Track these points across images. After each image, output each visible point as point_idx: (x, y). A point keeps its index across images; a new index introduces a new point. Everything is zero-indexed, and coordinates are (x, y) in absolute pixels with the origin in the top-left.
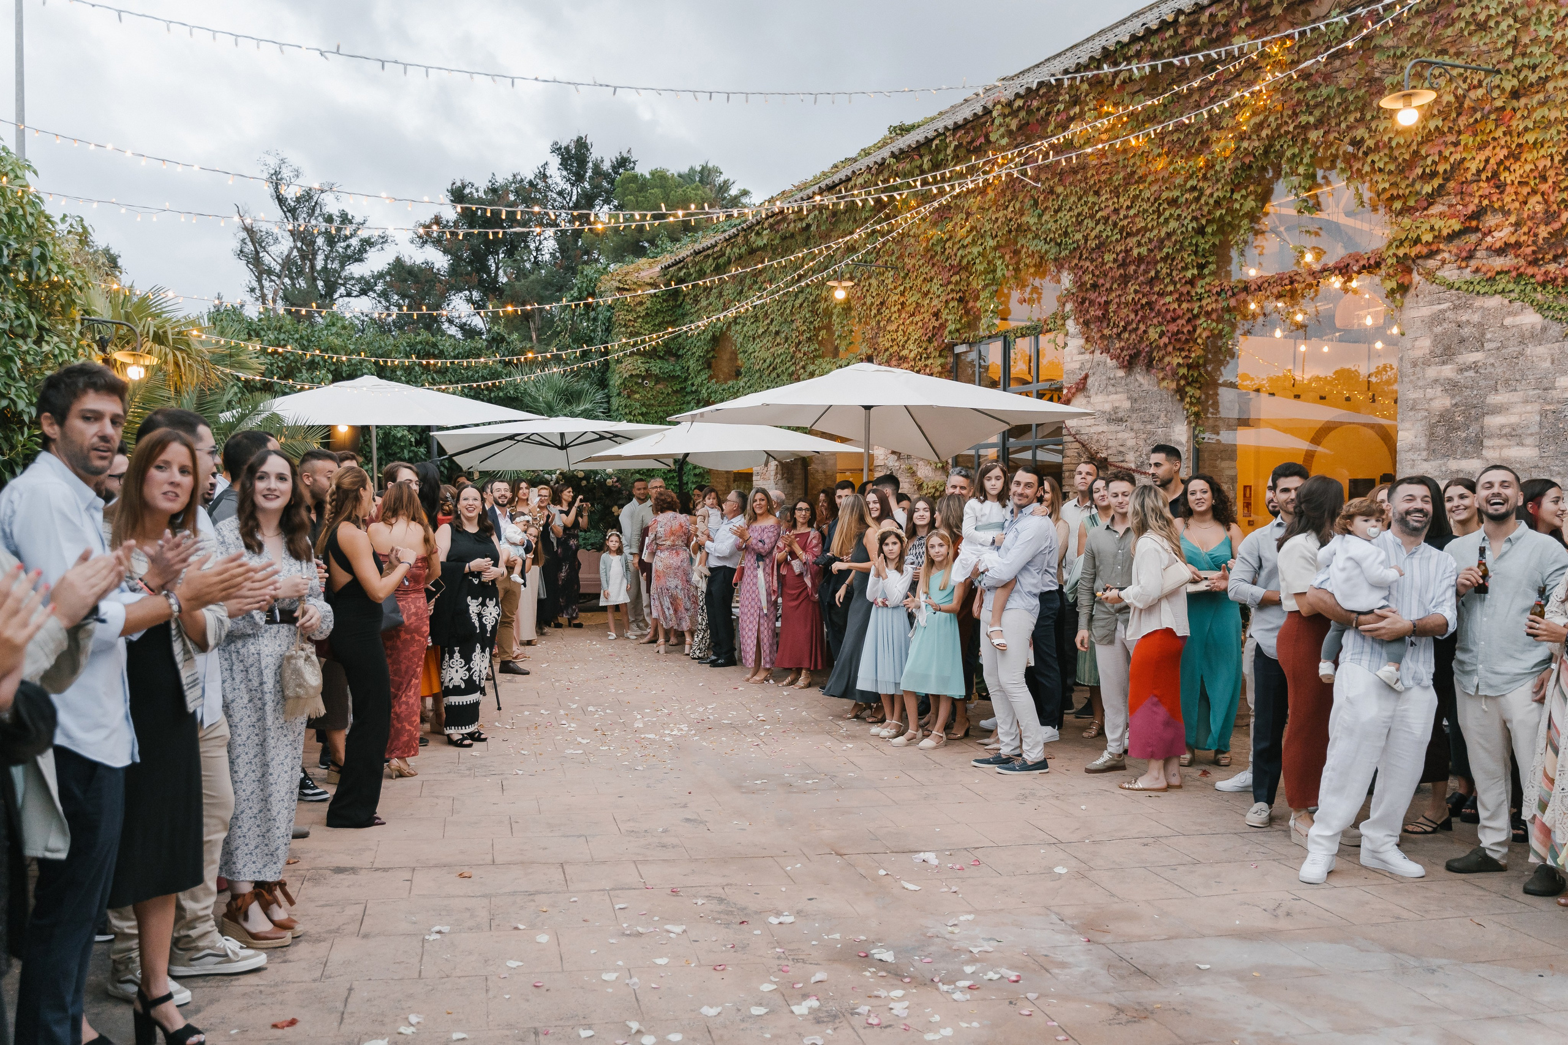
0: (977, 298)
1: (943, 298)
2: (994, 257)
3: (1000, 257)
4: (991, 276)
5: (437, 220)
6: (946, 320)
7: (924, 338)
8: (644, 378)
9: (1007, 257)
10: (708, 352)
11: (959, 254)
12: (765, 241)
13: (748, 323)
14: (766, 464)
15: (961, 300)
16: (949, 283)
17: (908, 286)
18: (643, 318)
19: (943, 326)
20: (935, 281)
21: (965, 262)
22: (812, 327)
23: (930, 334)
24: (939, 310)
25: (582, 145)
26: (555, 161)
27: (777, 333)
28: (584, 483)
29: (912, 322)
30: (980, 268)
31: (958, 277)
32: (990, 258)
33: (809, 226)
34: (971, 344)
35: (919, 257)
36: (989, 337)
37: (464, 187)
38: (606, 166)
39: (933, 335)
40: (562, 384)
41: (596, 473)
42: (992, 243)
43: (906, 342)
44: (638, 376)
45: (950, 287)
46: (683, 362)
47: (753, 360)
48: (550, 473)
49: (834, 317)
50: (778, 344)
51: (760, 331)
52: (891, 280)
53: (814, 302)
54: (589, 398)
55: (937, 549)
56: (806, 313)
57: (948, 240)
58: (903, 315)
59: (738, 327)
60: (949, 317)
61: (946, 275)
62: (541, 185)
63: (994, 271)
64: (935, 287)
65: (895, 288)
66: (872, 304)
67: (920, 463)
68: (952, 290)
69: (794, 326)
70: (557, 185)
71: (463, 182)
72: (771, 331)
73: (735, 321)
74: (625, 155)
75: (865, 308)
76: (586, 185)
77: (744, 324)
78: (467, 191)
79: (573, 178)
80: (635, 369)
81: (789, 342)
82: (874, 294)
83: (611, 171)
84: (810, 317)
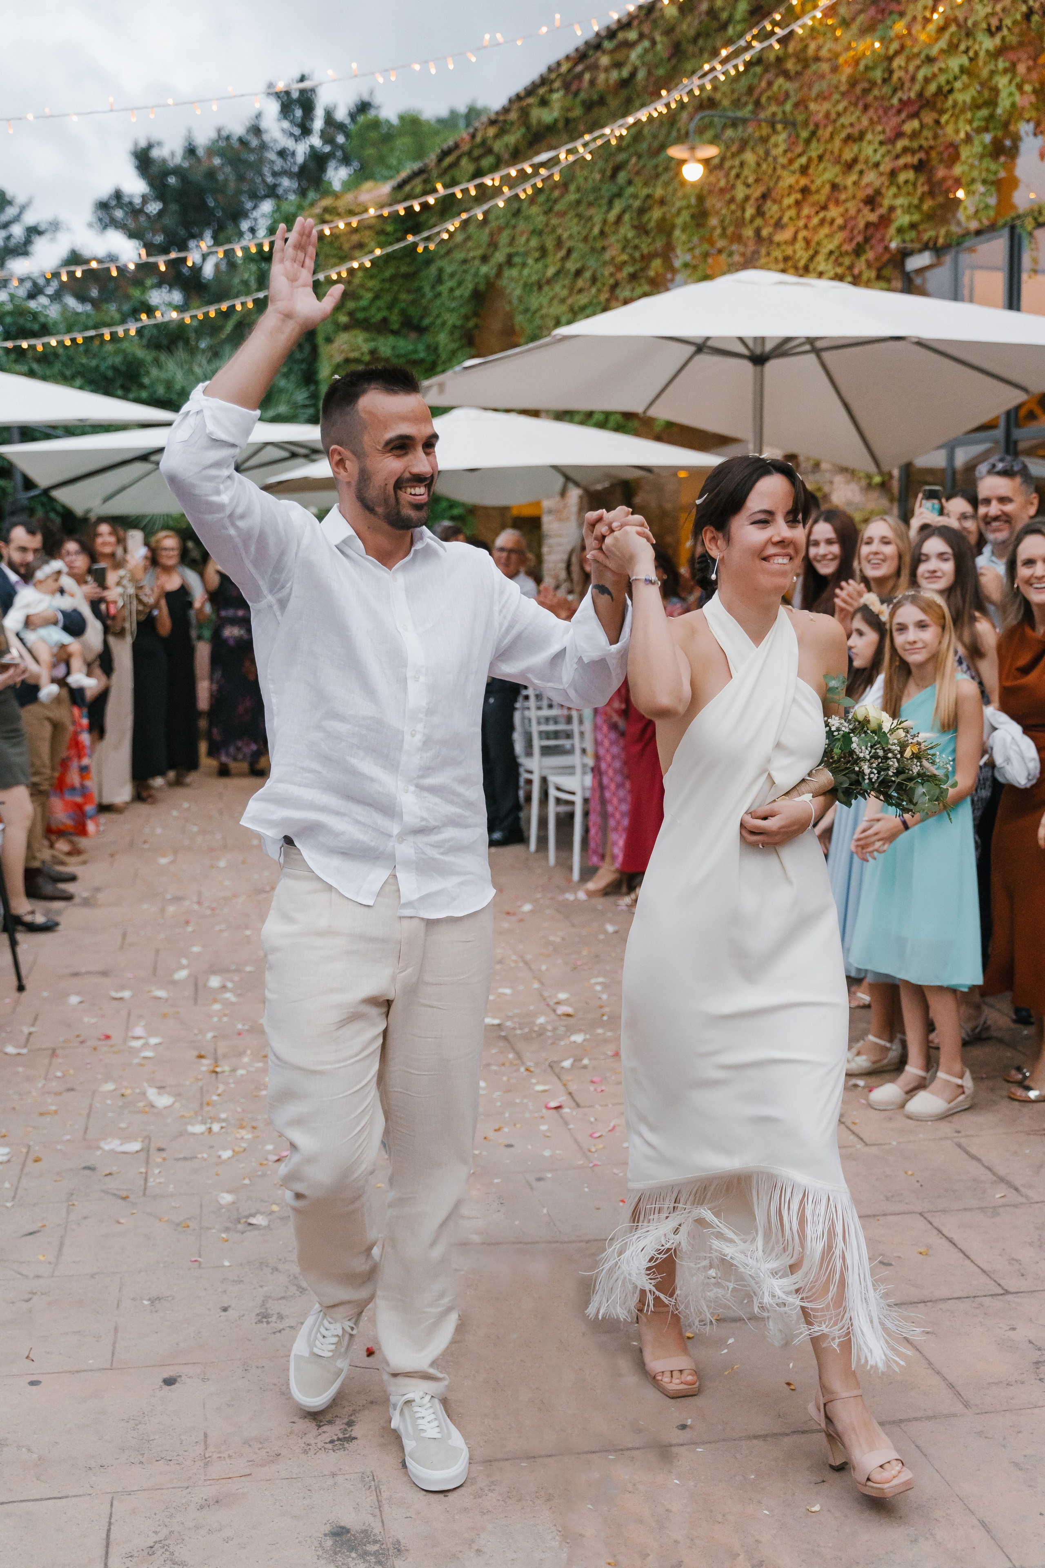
0: (955, 158)
1: (885, 167)
2: (992, 73)
3: (1006, 71)
4: (984, 112)
5: (118, 195)
6: (892, 209)
7: (848, 247)
9: (1021, 68)
10: (467, 318)
11: (920, 75)
12: (556, 114)
13: (530, 261)
14: (563, 493)
15: (919, 168)
16: (899, 135)
17: (814, 154)
19: (885, 221)
20: (869, 136)
21: (932, 88)
22: (637, 255)
23: (860, 238)
24: (878, 192)
25: (306, 86)
26: (273, 108)
27: (578, 273)
29: (822, 222)
30: (963, 97)
31: (915, 124)
32: (985, 73)
33: (633, 75)
34: (939, 251)
35: (836, 96)
36: (978, 233)
37: (150, 146)
38: (341, 115)
39: (867, 240)
42: (989, 44)
43: (812, 258)
45: (900, 144)
46: (428, 338)
47: (538, 322)
49: (677, 233)
50: (580, 291)
51: (550, 272)
52: (782, 148)
53: (642, 211)
54: (284, 397)
55: (912, 634)
56: (626, 230)
57: (897, 53)
58: (806, 211)
59: (514, 272)
60: (900, 201)
61: (894, 121)
62: (254, 142)
63: (992, 103)
64: (869, 150)
65: (791, 161)
66: (747, 198)
67: (839, 479)
68: (905, 150)
69: (607, 256)
70: (275, 141)
71: (148, 139)
72: (569, 270)
73: (509, 261)
74: (366, 97)
75: (733, 207)
76: (315, 141)
77: (524, 265)
78: (155, 153)
79: (297, 131)
80: (353, 350)
81: (599, 284)
82: (751, 180)
83: (347, 121)
84: (633, 238)
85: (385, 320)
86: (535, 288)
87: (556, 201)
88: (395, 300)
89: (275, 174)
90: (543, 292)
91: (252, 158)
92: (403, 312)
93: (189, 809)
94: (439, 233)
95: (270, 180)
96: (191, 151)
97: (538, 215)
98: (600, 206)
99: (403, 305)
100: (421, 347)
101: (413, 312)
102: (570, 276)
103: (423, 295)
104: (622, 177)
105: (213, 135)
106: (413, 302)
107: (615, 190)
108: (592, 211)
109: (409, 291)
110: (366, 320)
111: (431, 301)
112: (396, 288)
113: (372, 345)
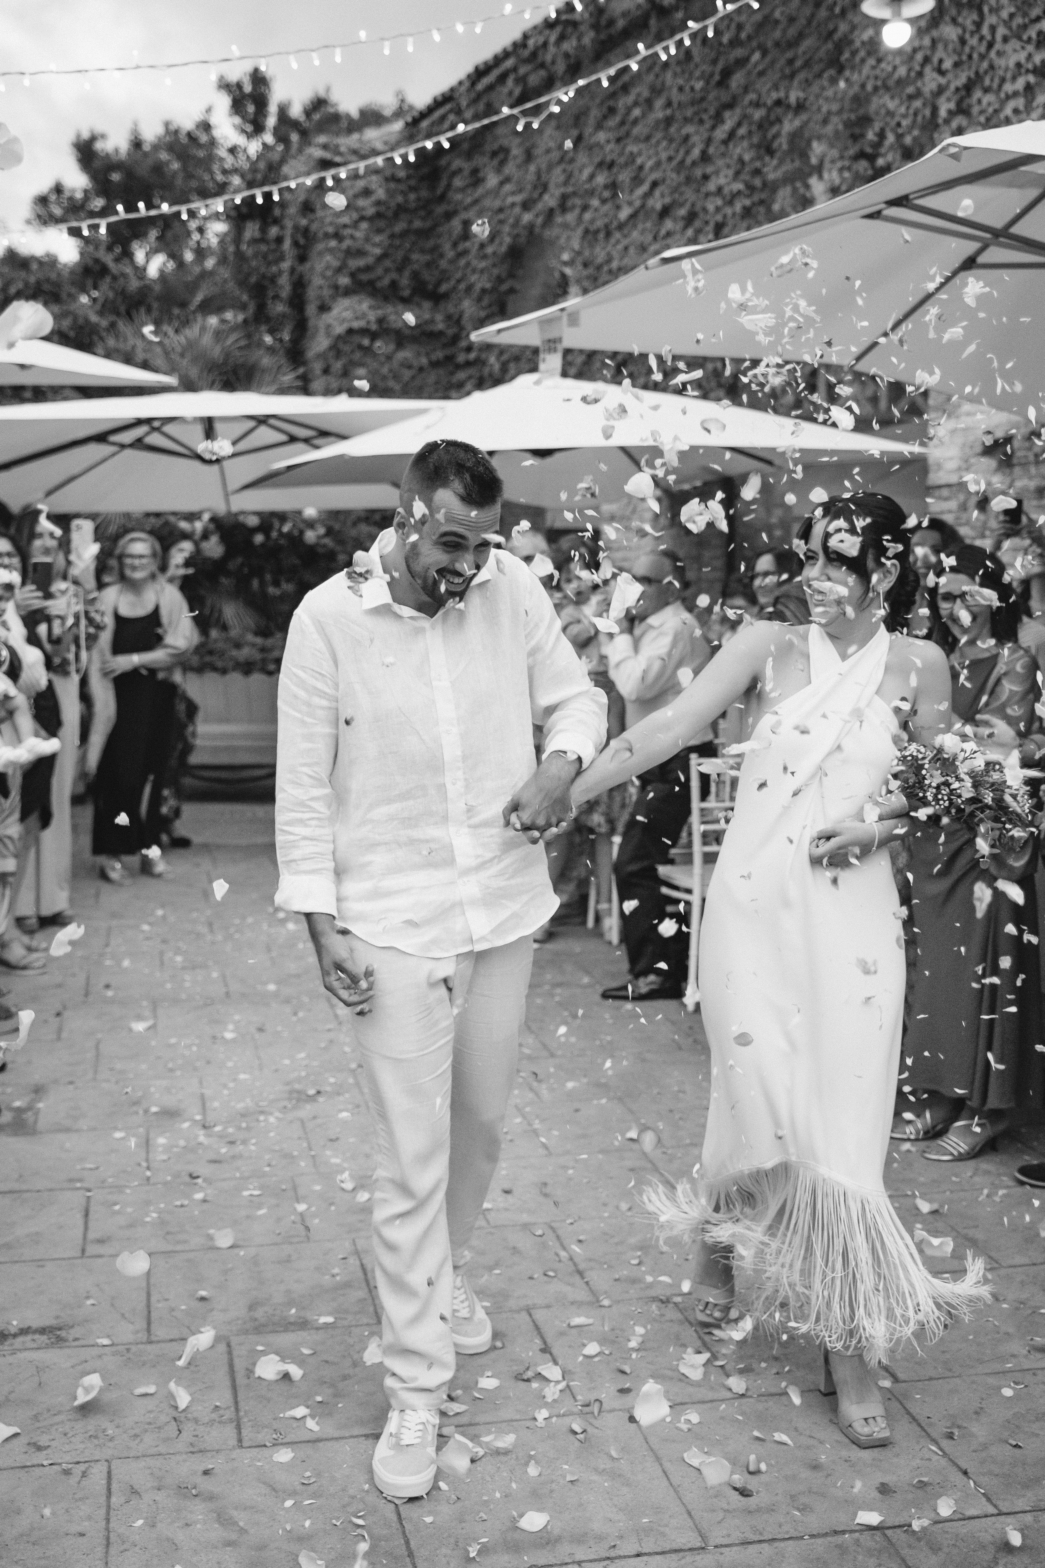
8: (374, 336)
10: (500, 280)
13: (595, 202)
18: (371, 219)
25: (259, 79)
26: (223, 102)
27: (665, 212)
28: (259, 538)
37: (93, 139)
38: (296, 111)
40: (216, 352)
41: (282, 517)
44: (364, 332)
46: (448, 306)
48: (191, 517)
51: (624, 214)
53: (766, 123)
56: (742, 150)
59: (570, 217)
62: (204, 138)
66: (941, 90)
69: (711, 186)
70: (226, 138)
71: (92, 132)
72: (653, 209)
73: (563, 206)
74: (322, 94)
75: (918, 104)
76: (268, 138)
77: (585, 208)
78: (99, 146)
79: (249, 128)
80: (357, 318)
81: (697, 223)
82: (947, 65)
83: (302, 118)
84: (752, 160)
85: (394, 284)
86: (601, 235)
87: (635, 122)
88: (406, 260)
89: (225, 172)
90: (613, 241)
91: (201, 154)
92: (415, 275)
93: (164, 917)
94: (547, 104)
95: (220, 178)
96: (137, 144)
97: (608, 141)
98: (701, 122)
99: (416, 267)
100: (439, 317)
101: (427, 276)
102: (655, 216)
103: (442, 256)
104: (737, 80)
105: (160, 130)
106: (428, 265)
107: (725, 97)
108: (689, 129)
109: (423, 251)
110: (371, 283)
111: (452, 262)
112: (408, 245)
113: (380, 312)
